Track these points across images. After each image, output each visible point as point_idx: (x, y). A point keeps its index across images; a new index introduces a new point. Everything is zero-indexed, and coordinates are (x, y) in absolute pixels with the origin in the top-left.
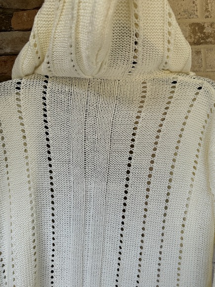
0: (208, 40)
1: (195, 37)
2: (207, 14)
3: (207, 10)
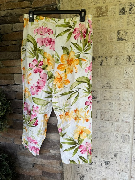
0: (103, 15)
1: (98, 13)
2: (104, 1)
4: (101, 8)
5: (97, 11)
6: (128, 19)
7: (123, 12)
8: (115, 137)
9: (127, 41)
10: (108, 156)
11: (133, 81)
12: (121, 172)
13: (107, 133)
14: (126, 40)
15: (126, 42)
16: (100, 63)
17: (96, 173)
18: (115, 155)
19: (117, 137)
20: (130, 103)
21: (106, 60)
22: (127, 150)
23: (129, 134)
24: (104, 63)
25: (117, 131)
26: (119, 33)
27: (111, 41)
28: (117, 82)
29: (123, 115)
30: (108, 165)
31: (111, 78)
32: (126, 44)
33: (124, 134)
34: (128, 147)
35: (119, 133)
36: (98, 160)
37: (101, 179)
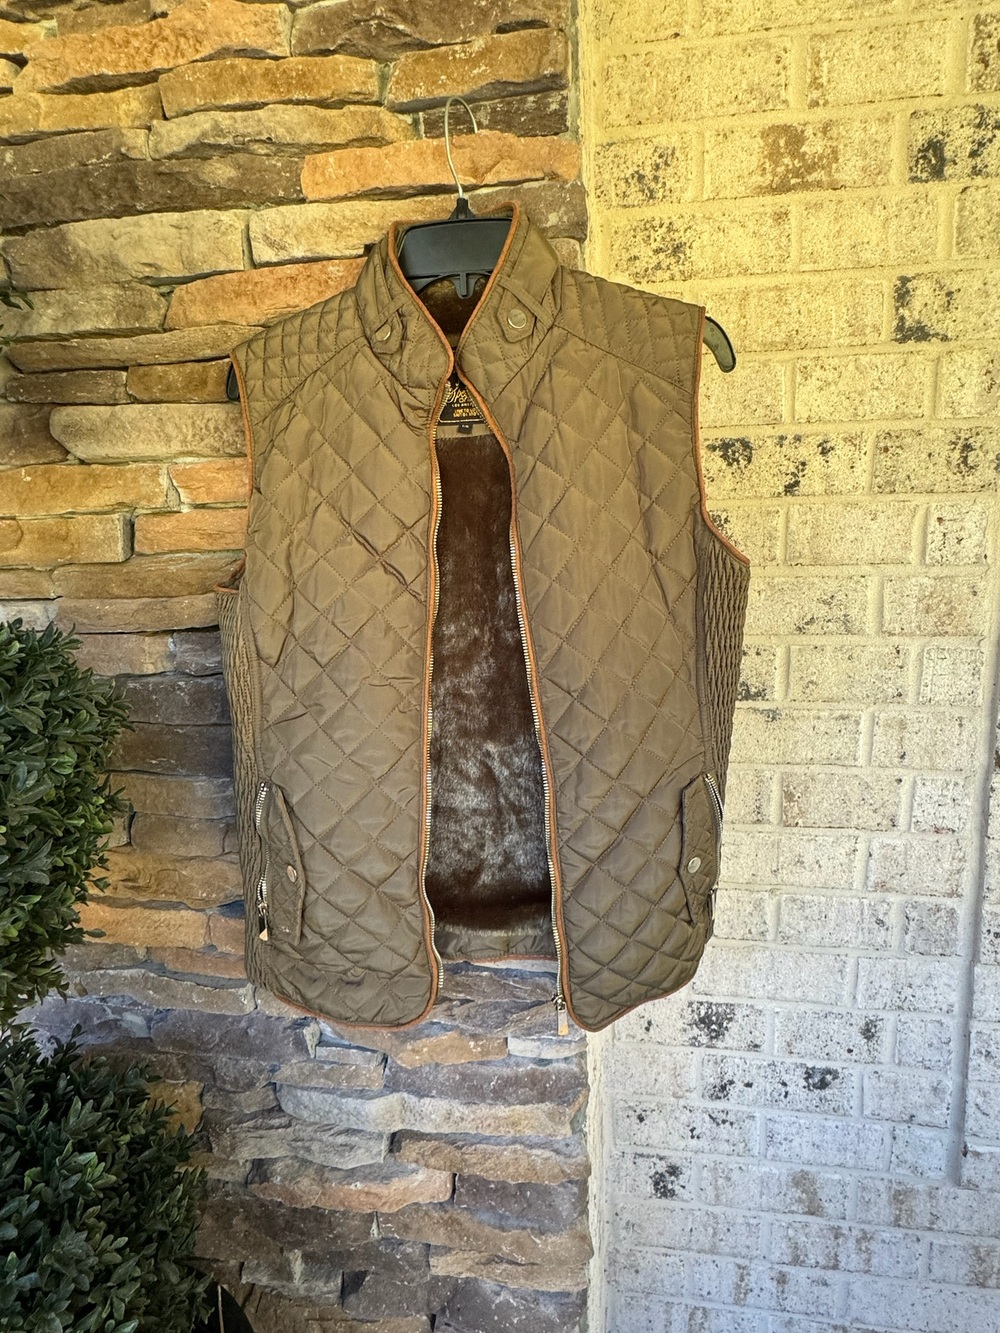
0: (810, 178)
1: (774, 169)
2: (815, 94)
3: (815, 83)
4: (795, 138)
5: (774, 156)
6: (961, 210)
7: (933, 167)
8: (869, 922)
9: (952, 345)
10: (823, 1038)
11: (981, 585)
12: (905, 1126)
13: (823, 899)
14: (945, 338)
15: (950, 352)
16: (789, 480)
17: (750, 1145)
18: (869, 1032)
19: (880, 922)
20: (961, 718)
21: (820, 458)
22: (940, 998)
23: (956, 899)
24: (812, 482)
25: (882, 886)
26: (902, 295)
27: (856, 341)
28: (887, 591)
29: (921, 791)
30: (823, 1093)
31: (852, 571)
32: (945, 360)
33: (922, 899)
34: (945, 979)
35: (892, 898)
36: (765, 1064)
37: (783, 1178)
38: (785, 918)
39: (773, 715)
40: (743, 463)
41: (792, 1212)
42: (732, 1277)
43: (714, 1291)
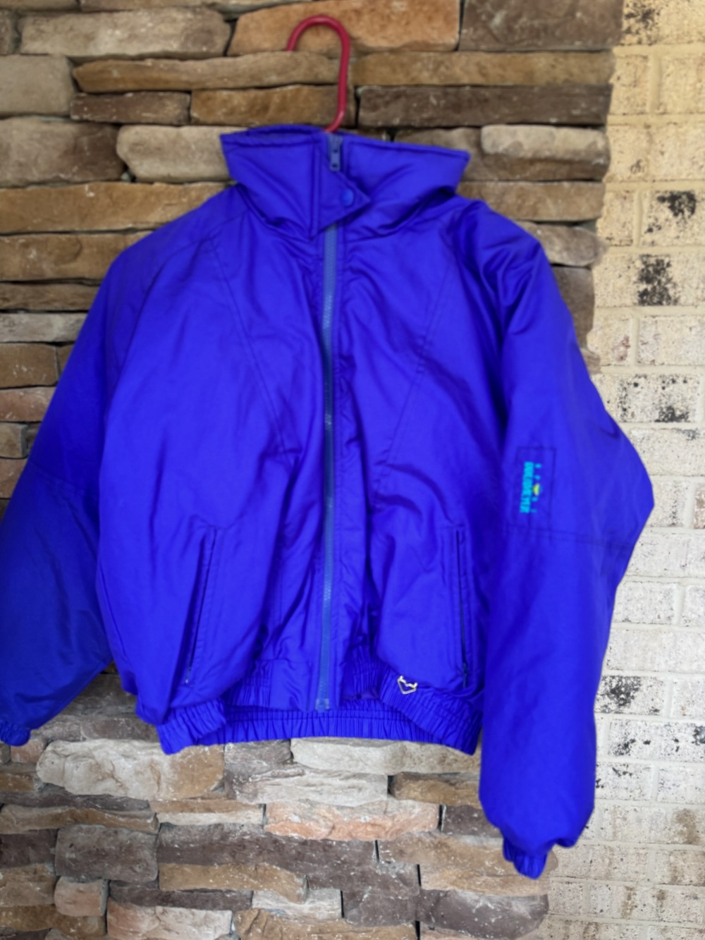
17: (644, 791)
36: (662, 725)
37: (669, 816)
38: (689, 604)
39: (693, 435)
40: (687, 213)
41: (674, 843)
42: (621, 897)
43: (605, 909)
